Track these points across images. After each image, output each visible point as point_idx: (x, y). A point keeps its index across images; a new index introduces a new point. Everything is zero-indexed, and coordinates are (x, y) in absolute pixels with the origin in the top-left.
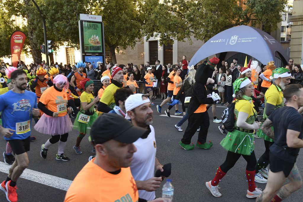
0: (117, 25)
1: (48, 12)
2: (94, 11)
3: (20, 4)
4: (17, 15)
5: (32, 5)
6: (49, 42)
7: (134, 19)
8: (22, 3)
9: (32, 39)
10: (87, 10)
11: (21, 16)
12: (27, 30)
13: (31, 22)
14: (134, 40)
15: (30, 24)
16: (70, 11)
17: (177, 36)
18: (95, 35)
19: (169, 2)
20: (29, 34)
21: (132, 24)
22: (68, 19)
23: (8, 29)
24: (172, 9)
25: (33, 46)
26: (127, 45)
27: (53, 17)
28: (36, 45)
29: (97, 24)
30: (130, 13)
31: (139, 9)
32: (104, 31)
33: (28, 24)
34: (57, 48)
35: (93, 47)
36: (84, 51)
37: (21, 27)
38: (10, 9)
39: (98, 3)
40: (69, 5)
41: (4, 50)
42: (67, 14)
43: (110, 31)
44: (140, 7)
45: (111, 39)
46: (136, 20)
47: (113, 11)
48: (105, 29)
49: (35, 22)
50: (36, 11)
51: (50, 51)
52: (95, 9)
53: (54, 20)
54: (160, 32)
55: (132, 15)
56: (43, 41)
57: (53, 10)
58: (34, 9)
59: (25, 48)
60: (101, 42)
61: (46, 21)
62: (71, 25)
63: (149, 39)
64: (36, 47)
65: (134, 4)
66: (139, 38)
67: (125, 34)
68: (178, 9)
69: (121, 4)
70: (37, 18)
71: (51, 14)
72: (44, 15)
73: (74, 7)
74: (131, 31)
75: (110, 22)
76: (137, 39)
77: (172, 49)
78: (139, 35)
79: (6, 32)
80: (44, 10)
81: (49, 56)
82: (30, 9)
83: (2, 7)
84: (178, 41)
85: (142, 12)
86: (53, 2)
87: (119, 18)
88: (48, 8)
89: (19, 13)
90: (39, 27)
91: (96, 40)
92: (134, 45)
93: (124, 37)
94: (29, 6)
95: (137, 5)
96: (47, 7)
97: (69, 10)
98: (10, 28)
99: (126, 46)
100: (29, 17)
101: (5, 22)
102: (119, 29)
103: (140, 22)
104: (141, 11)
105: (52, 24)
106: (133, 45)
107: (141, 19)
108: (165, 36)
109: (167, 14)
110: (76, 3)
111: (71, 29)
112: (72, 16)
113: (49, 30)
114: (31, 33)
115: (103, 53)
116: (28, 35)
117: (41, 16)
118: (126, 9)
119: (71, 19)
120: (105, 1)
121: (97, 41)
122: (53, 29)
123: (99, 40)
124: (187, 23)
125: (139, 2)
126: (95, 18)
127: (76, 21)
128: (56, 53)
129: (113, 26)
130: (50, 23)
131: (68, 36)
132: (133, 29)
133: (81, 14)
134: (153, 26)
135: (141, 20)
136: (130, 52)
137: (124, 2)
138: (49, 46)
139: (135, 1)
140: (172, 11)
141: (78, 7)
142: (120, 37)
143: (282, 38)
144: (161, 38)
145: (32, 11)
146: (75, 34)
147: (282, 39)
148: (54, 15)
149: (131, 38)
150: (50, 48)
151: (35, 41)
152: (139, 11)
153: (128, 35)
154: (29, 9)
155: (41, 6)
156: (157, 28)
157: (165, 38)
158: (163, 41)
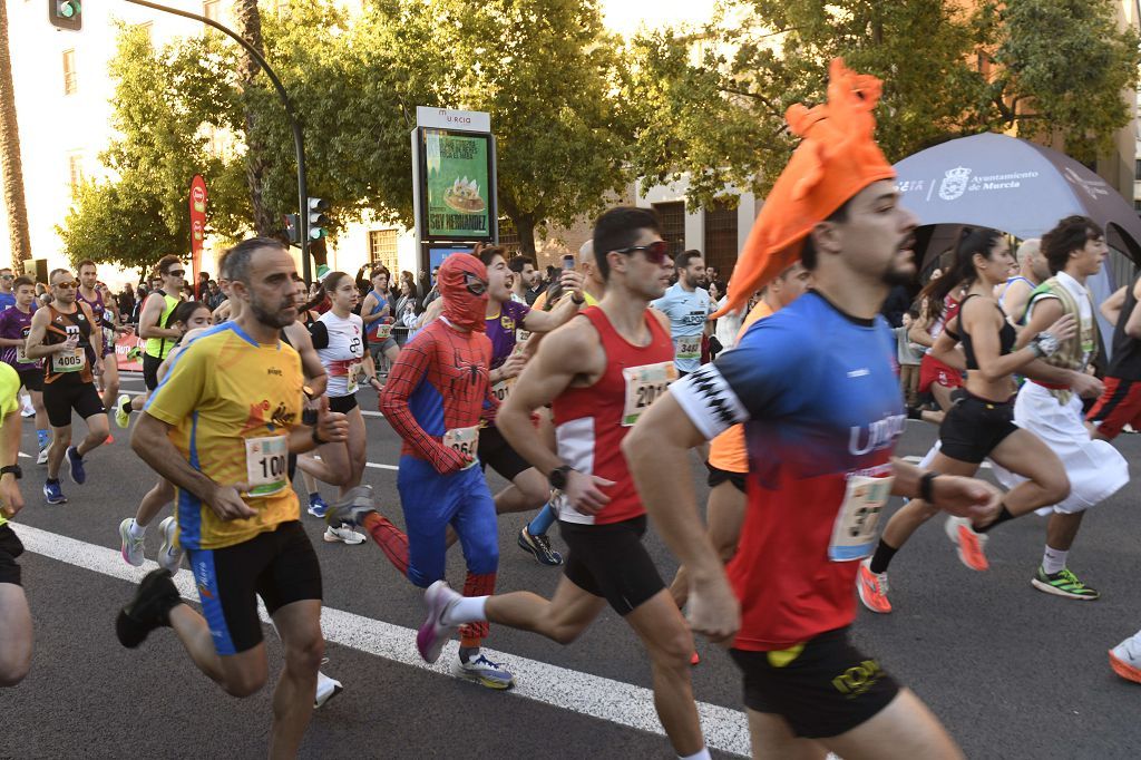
0: (541, 145)
1: (315, 105)
2: (465, 103)
3: (225, 89)
4: (215, 122)
5: (264, 86)
6: (313, 203)
7: (604, 124)
8: (232, 85)
9: (260, 195)
10: (440, 98)
11: (230, 124)
12: (245, 167)
13: (258, 140)
14: (599, 196)
15: (255, 149)
16: (386, 98)
17: (754, 182)
18: (465, 177)
19: (724, 61)
20: (251, 179)
21: (592, 139)
22: (379, 126)
23: (185, 169)
24: (735, 86)
25: (262, 220)
26: (576, 211)
27: (329, 121)
28: (271, 215)
29: (473, 139)
30: (587, 104)
31: (620, 90)
32: (498, 166)
33: (248, 148)
34: (339, 228)
35: (458, 217)
36: (428, 232)
37: (226, 163)
38: (195, 104)
39: (479, 72)
40: (381, 80)
41: (171, 237)
42: (375, 108)
43: (518, 164)
44: (622, 85)
45: (522, 193)
46: (608, 127)
47: (528, 96)
48: (499, 161)
49: (271, 141)
50: (275, 101)
51: (315, 233)
52: (468, 97)
53: (330, 129)
54: (690, 164)
55: (595, 109)
56: (292, 203)
57: (329, 96)
58: (270, 97)
59: (238, 232)
60: (484, 201)
61: (307, 136)
62: (385, 146)
63: (651, 188)
64: (272, 222)
65: (604, 73)
66: (618, 191)
67: (569, 175)
68: (753, 89)
69: (555, 76)
70: (277, 127)
71: (321, 110)
72: (301, 115)
73: (398, 84)
74: (588, 162)
75: (516, 137)
76: (609, 194)
78: (616, 177)
79: (178, 177)
80: (302, 99)
81: (311, 255)
82: (257, 98)
83: (171, 98)
84: (757, 197)
85: (629, 103)
86: (329, 72)
87: (548, 121)
88: (314, 92)
89: (222, 115)
90: (282, 158)
91: (469, 194)
93: (565, 185)
94: (253, 90)
95: (610, 77)
96: (309, 90)
97: (381, 96)
98: (193, 166)
99: (573, 216)
100: (252, 125)
101: (178, 146)
102: (547, 158)
103: (621, 133)
104: (627, 98)
105: (323, 144)
106: (595, 212)
107: (626, 123)
108: (708, 178)
109: (715, 100)
110: (406, 72)
111: (387, 160)
112: (391, 116)
113: (314, 165)
114: (259, 175)
115: (494, 237)
116: (246, 185)
117: (290, 121)
118: (574, 91)
119: (387, 126)
120: (501, 67)
121: (470, 198)
122: (326, 161)
123: (477, 194)
124: (789, 133)
125: (620, 68)
126: (468, 121)
127: (404, 132)
128: (336, 243)
129: (526, 149)
130: (317, 140)
131: (376, 182)
132: (596, 158)
133: (420, 109)
134: (667, 144)
135: (624, 126)
137: (567, 68)
138: (314, 218)
139: (606, 64)
140: (730, 91)
141: (412, 85)
142: (551, 187)
144: (693, 183)
145: (262, 103)
146: (399, 176)
148: (332, 115)
149: (591, 186)
150: (314, 225)
151: (266, 202)
152: (620, 96)
153: (578, 178)
154: (252, 97)
155: (293, 87)
156: (680, 151)
157: (705, 184)
158: (700, 195)
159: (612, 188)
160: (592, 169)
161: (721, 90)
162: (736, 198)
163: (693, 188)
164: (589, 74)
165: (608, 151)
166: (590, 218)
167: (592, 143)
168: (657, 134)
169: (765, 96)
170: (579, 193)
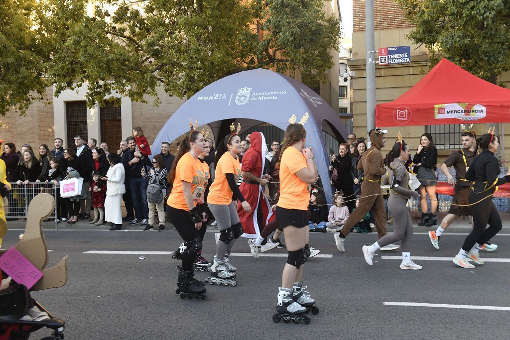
7: (28, 48)
14: (26, 94)
17: (130, 91)
19: (109, 15)
21: (20, 57)
24: (116, 31)
26: (10, 104)
30: (16, 33)
31: (39, 26)
44: (41, 24)
46: (31, 50)
54: (88, 77)
55: (21, 38)
63: (62, 91)
65: (27, 15)
66: (39, 92)
68: (127, 33)
74: (17, 72)
76: (33, 94)
77: (120, 120)
78: (37, 83)
84: (132, 100)
85: (46, 35)
92: (26, 105)
95: (32, 17)
99: (7, 107)
103: (40, 54)
104: (44, 32)
106: (23, 105)
107: (44, 48)
108: (100, 87)
109: (103, 39)
118: (6, 24)
125: (38, 12)
132: (23, 69)
134: (72, 64)
135: (42, 50)
136: (19, 124)
139: (28, 9)
140: (113, 34)
143: (341, 108)
144: (90, 89)
147: (343, 110)
149: (19, 88)
152: (40, 30)
153: (10, 82)
156: (81, 69)
157: (98, 90)
158: (95, 97)
159: (36, 90)
160: (20, 76)
161: (108, 32)
162: (119, 101)
163: (90, 93)
164: (16, 14)
165: (31, 66)
166: (19, 109)
167: (19, 59)
168: (65, 57)
169: (135, 39)
170: (11, 92)
